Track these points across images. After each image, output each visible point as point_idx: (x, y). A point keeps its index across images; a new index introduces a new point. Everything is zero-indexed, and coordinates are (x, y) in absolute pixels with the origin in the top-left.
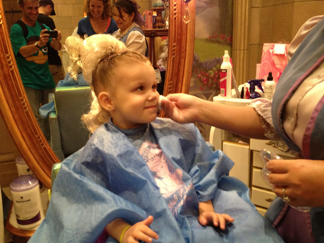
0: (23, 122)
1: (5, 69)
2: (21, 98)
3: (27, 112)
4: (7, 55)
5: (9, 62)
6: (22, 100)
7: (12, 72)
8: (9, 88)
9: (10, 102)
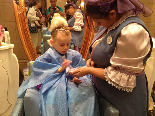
0: (29, 47)
1: (24, 27)
2: (29, 38)
3: (31, 44)
4: (25, 22)
5: (26, 25)
6: (29, 39)
7: (26, 28)
8: (25, 34)
9: (25, 39)
